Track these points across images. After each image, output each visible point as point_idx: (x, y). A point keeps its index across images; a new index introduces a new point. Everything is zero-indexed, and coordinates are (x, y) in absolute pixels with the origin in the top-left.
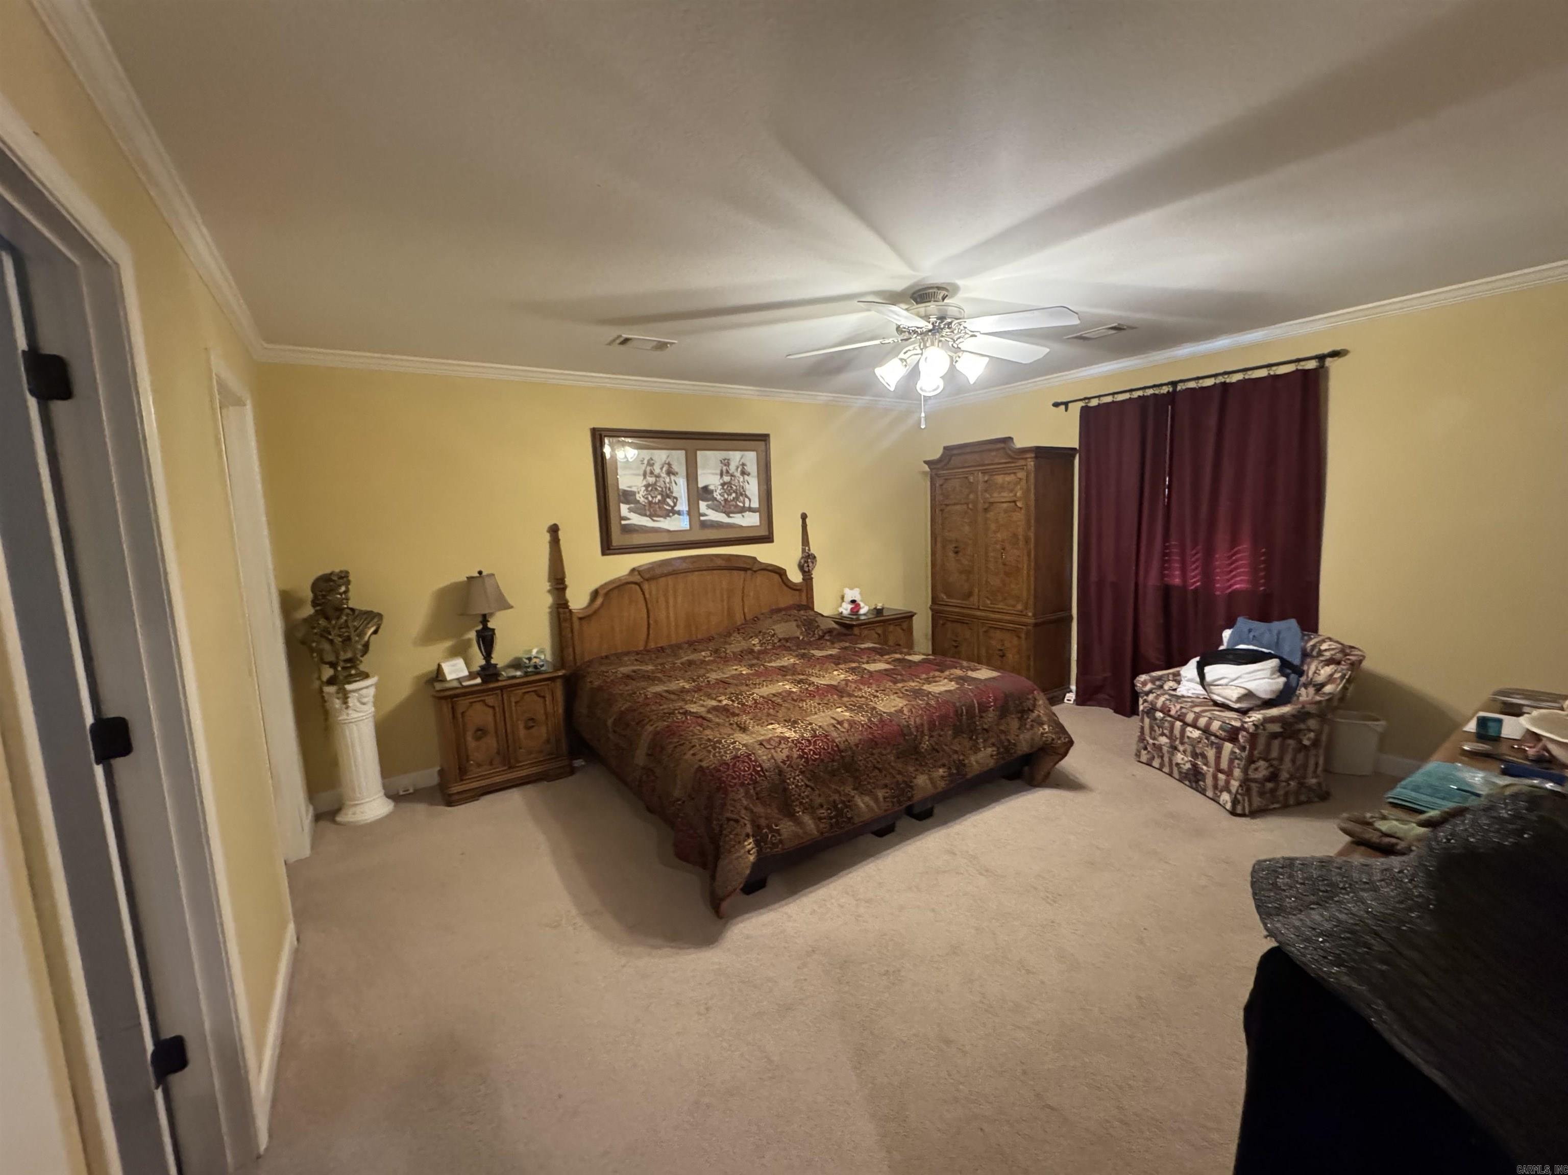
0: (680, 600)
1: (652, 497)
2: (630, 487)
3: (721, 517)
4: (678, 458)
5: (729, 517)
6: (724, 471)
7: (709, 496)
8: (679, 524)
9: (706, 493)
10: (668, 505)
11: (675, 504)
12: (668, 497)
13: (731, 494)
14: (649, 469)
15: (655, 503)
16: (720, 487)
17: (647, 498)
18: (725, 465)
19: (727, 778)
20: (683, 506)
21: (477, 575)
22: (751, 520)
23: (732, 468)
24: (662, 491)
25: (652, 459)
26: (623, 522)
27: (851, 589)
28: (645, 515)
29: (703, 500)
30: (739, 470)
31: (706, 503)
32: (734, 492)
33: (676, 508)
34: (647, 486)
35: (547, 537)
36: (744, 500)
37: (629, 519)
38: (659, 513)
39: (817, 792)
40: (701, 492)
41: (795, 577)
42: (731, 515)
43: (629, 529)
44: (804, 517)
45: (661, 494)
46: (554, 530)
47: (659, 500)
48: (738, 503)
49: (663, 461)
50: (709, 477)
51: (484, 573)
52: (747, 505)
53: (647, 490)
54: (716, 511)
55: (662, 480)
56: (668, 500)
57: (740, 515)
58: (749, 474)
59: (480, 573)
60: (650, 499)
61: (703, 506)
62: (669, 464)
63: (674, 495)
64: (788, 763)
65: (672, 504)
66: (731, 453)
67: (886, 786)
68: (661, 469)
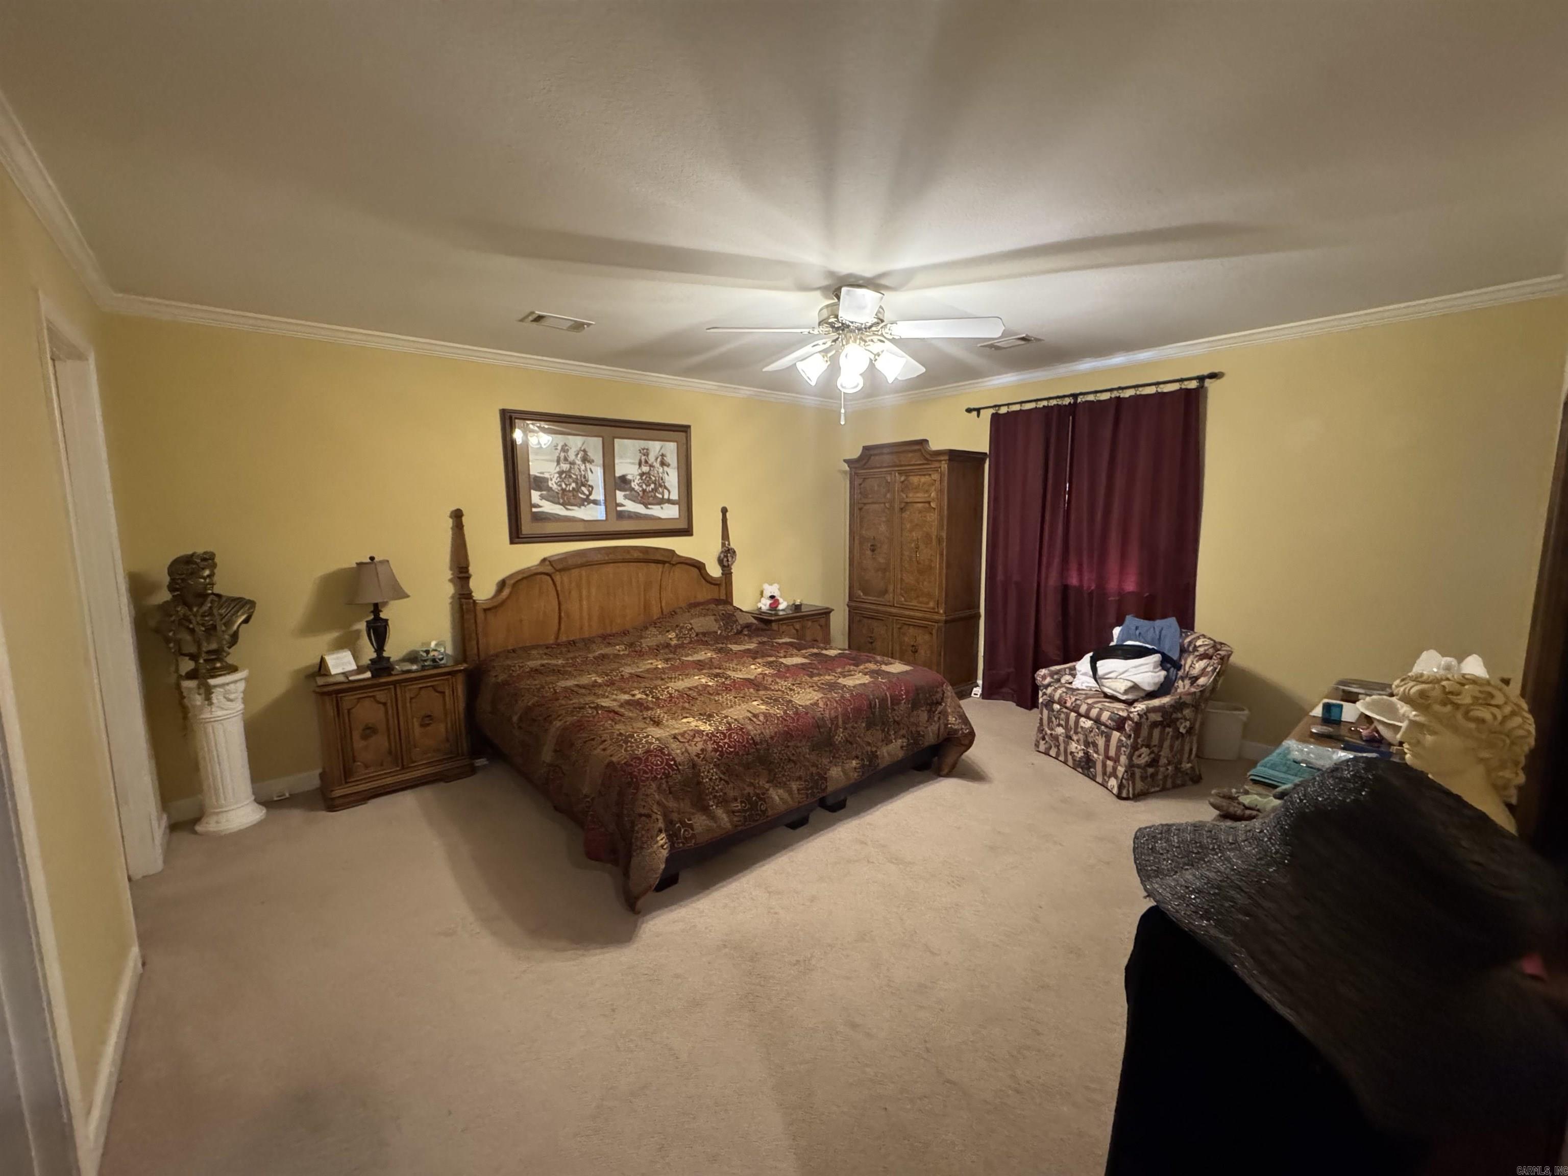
0: (593, 591)
1: (566, 485)
2: (541, 473)
3: (639, 509)
4: (594, 445)
5: (648, 508)
6: (643, 461)
7: (627, 487)
8: (595, 513)
9: (624, 482)
10: (583, 493)
11: (590, 494)
12: (584, 485)
13: (650, 485)
14: (562, 455)
15: (569, 491)
16: (638, 477)
17: (560, 486)
18: (644, 455)
19: (639, 773)
20: (599, 494)
21: (369, 561)
22: (670, 512)
23: (651, 459)
24: (577, 479)
25: (566, 445)
26: (534, 510)
27: (771, 584)
28: (559, 503)
29: (620, 490)
30: (659, 460)
31: (623, 493)
32: (653, 483)
33: (592, 497)
34: (561, 473)
35: (450, 522)
36: (663, 492)
37: (539, 506)
38: (572, 501)
39: (731, 785)
40: (618, 481)
41: (715, 571)
42: (649, 506)
43: (540, 518)
44: (724, 511)
45: (576, 481)
46: (457, 515)
47: (573, 489)
48: (657, 495)
49: (578, 449)
50: (626, 466)
51: (377, 559)
52: (666, 497)
53: (560, 477)
54: (634, 501)
55: (576, 467)
56: (583, 488)
57: (658, 507)
58: (668, 466)
59: (372, 558)
60: (564, 486)
61: (620, 496)
62: (584, 451)
63: (589, 483)
64: (702, 756)
65: (587, 493)
66: (651, 442)
67: (800, 778)
68: (577, 455)
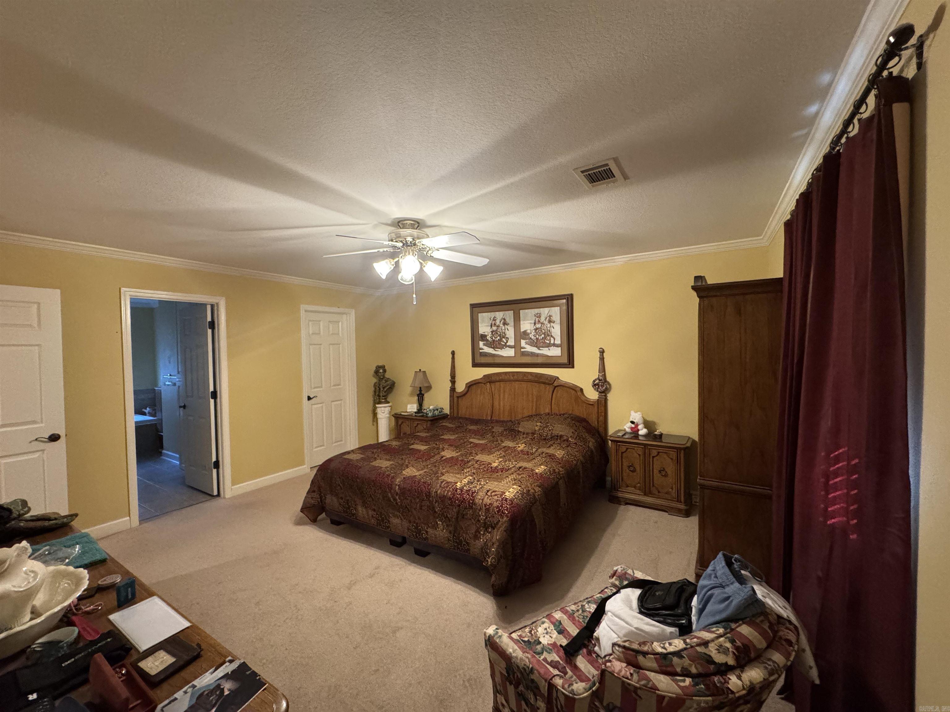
1: (495, 338)
2: (484, 333)
3: (534, 350)
4: (509, 315)
5: (539, 349)
6: (537, 321)
7: (527, 337)
8: (508, 353)
9: (525, 335)
10: (504, 342)
11: (507, 342)
12: (504, 338)
13: (541, 335)
14: (493, 322)
15: (497, 341)
16: (534, 331)
17: (492, 338)
18: (538, 317)
20: (511, 342)
21: (419, 371)
22: (555, 352)
23: (542, 319)
24: (500, 334)
25: (495, 317)
28: (492, 348)
29: (523, 339)
30: (547, 319)
31: (525, 341)
32: (543, 334)
33: (508, 344)
34: (492, 332)
36: (550, 339)
37: (483, 349)
38: (498, 346)
40: (522, 334)
42: (541, 348)
43: (486, 355)
44: (602, 352)
45: (500, 336)
46: (453, 353)
47: (498, 340)
48: (546, 341)
49: (501, 318)
50: (527, 326)
51: (422, 370)
52: (552, 342)
53: (492, 334)
54: (531, 346)
55: (500, 328)
56: (503, 339)
57: (547, 349)
58: (554, 322)
59: (420, 370)
60: (494, 338)
61: (523, 343)
62: (504, 319)
63: (506, 336)
65: (505, 341)
68: (500, 322)
